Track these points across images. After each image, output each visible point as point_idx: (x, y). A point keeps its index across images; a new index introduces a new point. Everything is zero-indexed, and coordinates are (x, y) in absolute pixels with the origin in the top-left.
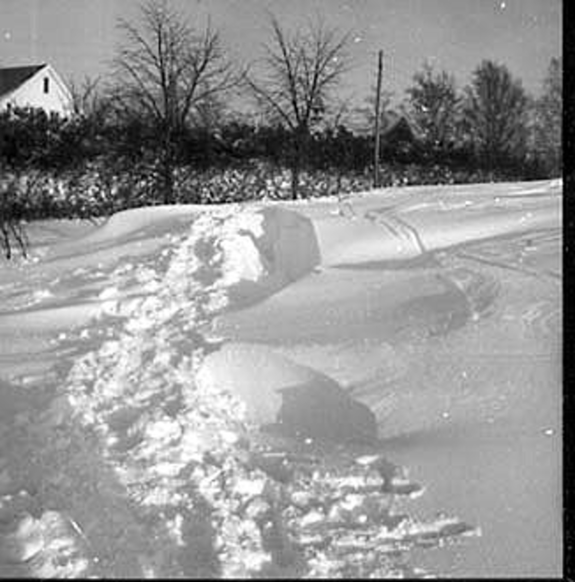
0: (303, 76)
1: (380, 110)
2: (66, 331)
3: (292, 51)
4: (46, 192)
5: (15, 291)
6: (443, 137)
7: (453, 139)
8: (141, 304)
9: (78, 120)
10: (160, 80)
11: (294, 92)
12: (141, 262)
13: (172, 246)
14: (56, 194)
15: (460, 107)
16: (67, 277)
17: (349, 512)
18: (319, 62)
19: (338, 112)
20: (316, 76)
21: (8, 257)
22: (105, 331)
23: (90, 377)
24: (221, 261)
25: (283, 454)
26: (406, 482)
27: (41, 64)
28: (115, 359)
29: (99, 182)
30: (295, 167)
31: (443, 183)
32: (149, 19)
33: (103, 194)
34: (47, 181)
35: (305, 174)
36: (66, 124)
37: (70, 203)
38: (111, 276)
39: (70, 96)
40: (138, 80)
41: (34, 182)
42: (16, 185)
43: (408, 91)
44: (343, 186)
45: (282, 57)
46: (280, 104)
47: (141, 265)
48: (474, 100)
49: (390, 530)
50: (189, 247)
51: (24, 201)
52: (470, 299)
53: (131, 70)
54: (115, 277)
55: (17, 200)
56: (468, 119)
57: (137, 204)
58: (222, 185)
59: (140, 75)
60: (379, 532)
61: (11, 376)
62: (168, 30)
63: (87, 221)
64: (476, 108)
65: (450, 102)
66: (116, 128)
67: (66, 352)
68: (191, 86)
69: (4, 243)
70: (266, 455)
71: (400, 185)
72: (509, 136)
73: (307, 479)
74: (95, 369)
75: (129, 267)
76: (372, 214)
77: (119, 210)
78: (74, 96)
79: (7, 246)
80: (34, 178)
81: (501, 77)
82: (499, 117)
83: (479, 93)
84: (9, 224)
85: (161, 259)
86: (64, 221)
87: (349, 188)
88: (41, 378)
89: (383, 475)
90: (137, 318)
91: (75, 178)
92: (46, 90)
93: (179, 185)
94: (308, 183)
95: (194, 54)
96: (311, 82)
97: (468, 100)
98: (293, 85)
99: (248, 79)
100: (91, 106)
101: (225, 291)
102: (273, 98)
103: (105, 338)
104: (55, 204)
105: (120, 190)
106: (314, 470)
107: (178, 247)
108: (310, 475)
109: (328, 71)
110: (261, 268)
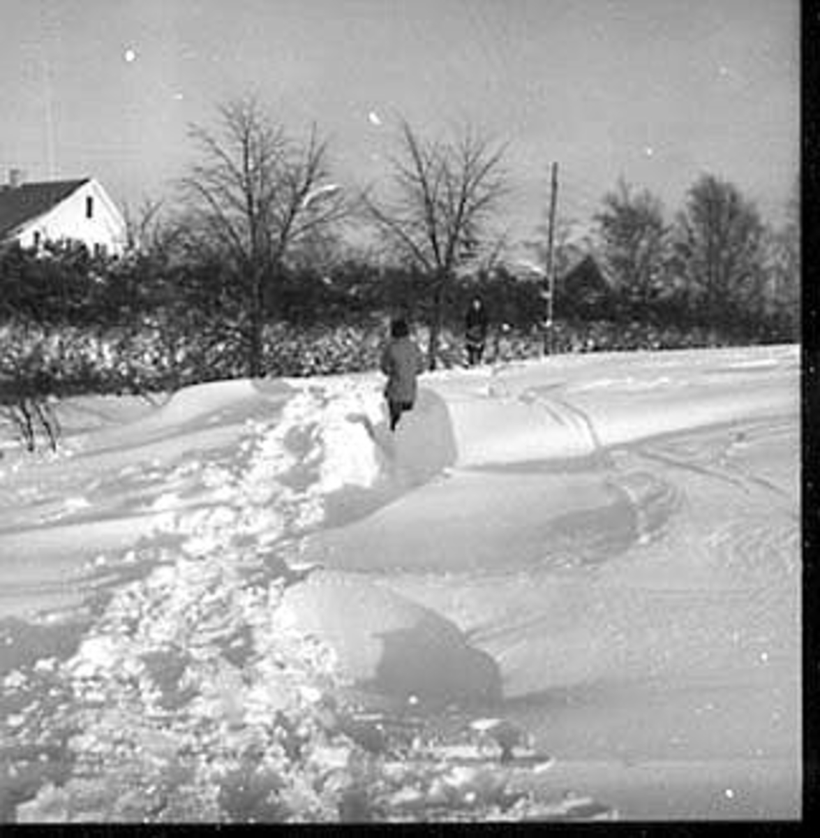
0: (445, 200)
1: (556, 243)
2: (104, 552)
3: (429, 164)
4: (85, 357)
5: (41, 497)
6: (645, 283)
7: (659, 285)
8: (207, 518)
9: (132, 259)
10: (246, 207)
11: (431, 221)
12: (212, 459)
13: (255, 437)
14: (100, 360)
15: (668, 241)
16: (110, 478)
17: (453, 789)
18: (467, 180)
19: (493, 249)
20: (464, 200)
21: (31, 448)
22: (157, 553)
23: (134, 614)
24: (321, 459)
25: (378, 717)
26: (531, 753)
28: (167, 591)
29: (161, 344)
30: (434, 326)
31: (645, 348)
32: (230, 124)
33: (165, 361)
34: (87, 342)
35: (449, 335)
36: (116, 263)
37: (119, 374)
38: (169, 478)
39: (123, 224)
40: (215, 206)
41: (69, 343)
42: (45, 347)
43: (597, 217)
44: (502, 351)
45: (417, 174)
46: (413, 238)
47: (212, 464)
48: (690, 231)
49: (504, 811)
50: (278, 439)
51: (54, 370)
52: (641, 514)
53: (205, 193)
54: (175, 480)
55: (45, 369)
56: (682, 258)
57: (213, 375)
58: (332, 349)
59: (217, 200)
60: (488, 812)
61: (32, 613)
62: (257, 139)
63: (142, 399)
64: (692, 240)
65: (655, 233)
66: (185, 268)
67: (103, 580)
68: (289, 214)
69: (26, 429)
70: (356, 718)
71: (583, 351)
72: (740, 280)
73: (405, 747)
74: (141, 604)
75: (195, 465)
76: (532, 394)
77: (186, 385)
78: (129, 224)
79: (29, 433)
80: (70, 337)
81: (728, 197)
82: (725, 254)
83: (696, 220)
84: (33, 403)
85: (240, 455)
86: (110, 397)
87: (510, 354)
88: (70, 614)
89: (502, 744)
90: (201, 536)
91: (127, 337)
92: (89, 214)
93: (271, 349)
94: (452, 347)
95: (292, 172)
96: (456, 208)
97: (679, 232)
98: (431, 211)
99: (369, 204)
100: (151, 239)
101: (322, 500)
102: (403, 230)
103: (157, 563)
104: (98, 374)
105: (189, 355)
106: (413, 736)
107: (262, 439)
108: (409, 743)
110: (376, 468)
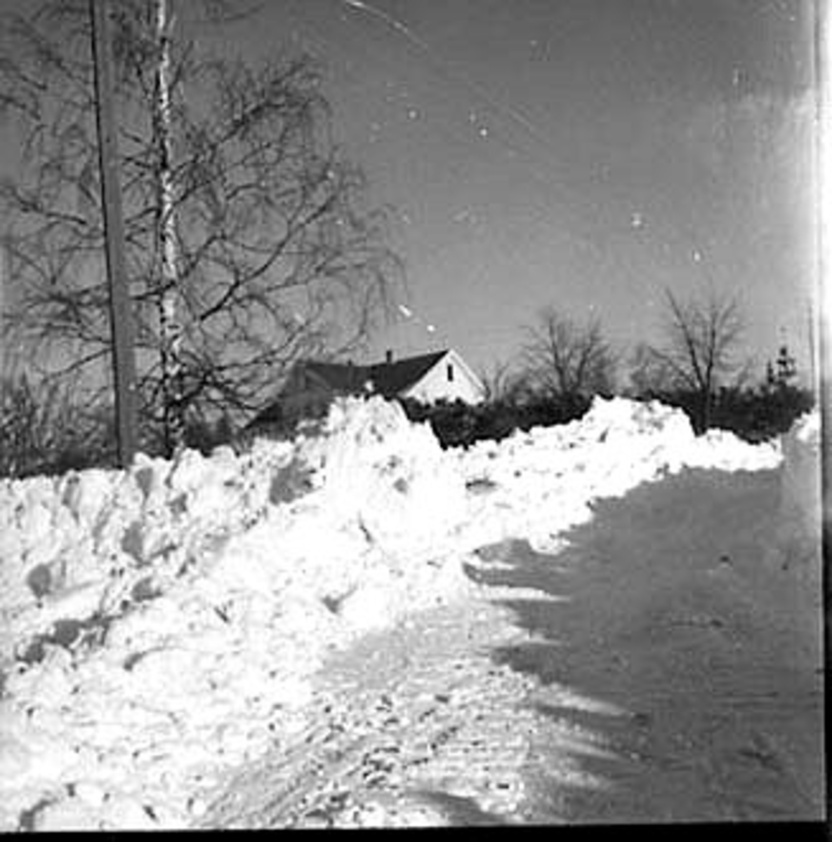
0: (700, 339)
11: (692, 353)
27: (436, 350)
46: (681, 367)
92: (450, 377)
98: (692, 347)
100: (502, 389)
109: (725, 331)
